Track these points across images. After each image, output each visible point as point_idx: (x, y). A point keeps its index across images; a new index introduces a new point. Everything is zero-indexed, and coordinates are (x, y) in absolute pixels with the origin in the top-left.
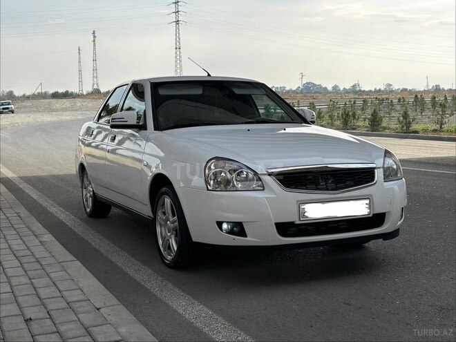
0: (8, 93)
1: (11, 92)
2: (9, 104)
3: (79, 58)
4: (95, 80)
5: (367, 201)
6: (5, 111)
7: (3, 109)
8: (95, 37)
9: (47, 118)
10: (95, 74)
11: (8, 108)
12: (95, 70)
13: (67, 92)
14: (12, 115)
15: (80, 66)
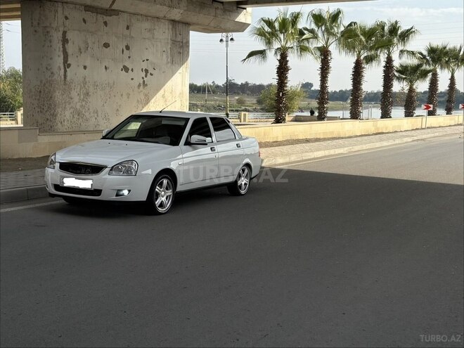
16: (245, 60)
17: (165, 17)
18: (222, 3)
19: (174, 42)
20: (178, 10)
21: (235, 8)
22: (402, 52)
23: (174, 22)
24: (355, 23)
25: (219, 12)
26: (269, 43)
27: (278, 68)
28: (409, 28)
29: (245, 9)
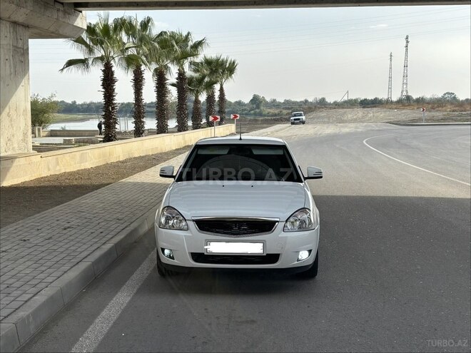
0: (320, 100)
1: (323, 99)
2: (301, 115)
3: (391, 65)
4: (405, 87)
5: (262, 245)
6: (296, 121)
7: (295, 120)
8: (408, 42)
9: (329, 130)
10: (405, 81)
11: (299, 119)
12: (405, 76)
13: (376, 99)
14: (302, 126)
15: (390, 72)
16: (62, 70)
17: (9, 18)
18: (62, 3)
19: (16, 48)
20: (25, 10)
21: (73, 10)
22: (191, 63)
23: (15, 23)
24: (165, 32)
25: (61, 14)
26: (91, 51)
27: (104, 80)
28: (202, 39)
29: (81, 12)
